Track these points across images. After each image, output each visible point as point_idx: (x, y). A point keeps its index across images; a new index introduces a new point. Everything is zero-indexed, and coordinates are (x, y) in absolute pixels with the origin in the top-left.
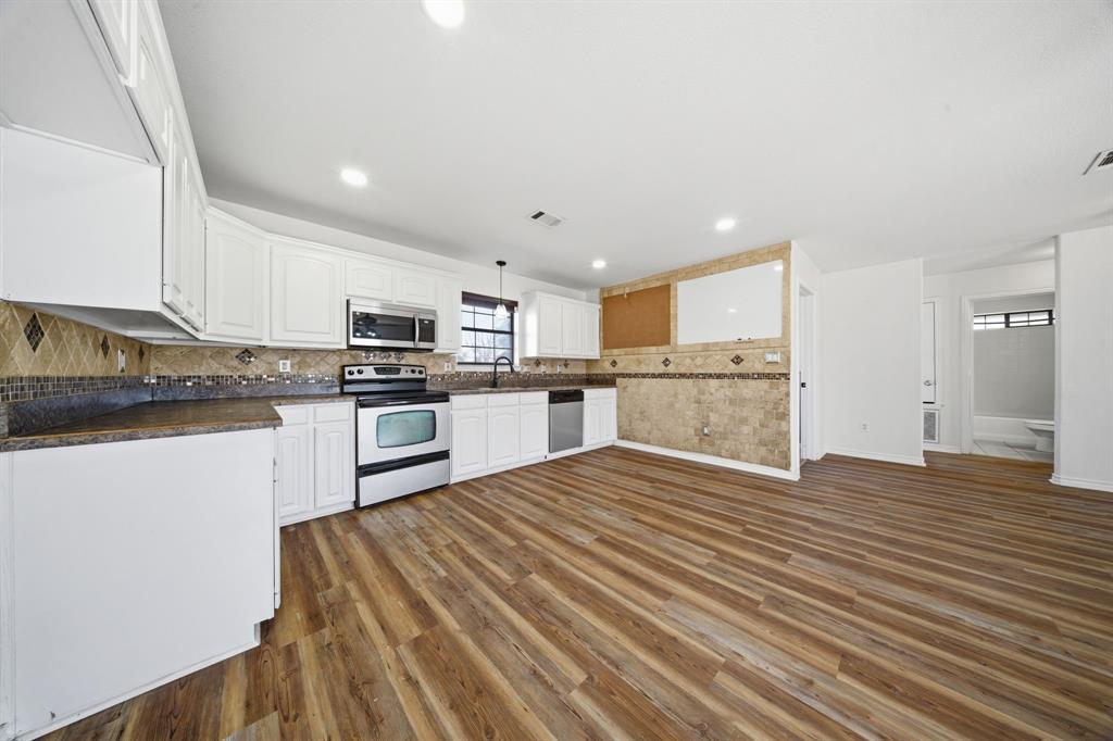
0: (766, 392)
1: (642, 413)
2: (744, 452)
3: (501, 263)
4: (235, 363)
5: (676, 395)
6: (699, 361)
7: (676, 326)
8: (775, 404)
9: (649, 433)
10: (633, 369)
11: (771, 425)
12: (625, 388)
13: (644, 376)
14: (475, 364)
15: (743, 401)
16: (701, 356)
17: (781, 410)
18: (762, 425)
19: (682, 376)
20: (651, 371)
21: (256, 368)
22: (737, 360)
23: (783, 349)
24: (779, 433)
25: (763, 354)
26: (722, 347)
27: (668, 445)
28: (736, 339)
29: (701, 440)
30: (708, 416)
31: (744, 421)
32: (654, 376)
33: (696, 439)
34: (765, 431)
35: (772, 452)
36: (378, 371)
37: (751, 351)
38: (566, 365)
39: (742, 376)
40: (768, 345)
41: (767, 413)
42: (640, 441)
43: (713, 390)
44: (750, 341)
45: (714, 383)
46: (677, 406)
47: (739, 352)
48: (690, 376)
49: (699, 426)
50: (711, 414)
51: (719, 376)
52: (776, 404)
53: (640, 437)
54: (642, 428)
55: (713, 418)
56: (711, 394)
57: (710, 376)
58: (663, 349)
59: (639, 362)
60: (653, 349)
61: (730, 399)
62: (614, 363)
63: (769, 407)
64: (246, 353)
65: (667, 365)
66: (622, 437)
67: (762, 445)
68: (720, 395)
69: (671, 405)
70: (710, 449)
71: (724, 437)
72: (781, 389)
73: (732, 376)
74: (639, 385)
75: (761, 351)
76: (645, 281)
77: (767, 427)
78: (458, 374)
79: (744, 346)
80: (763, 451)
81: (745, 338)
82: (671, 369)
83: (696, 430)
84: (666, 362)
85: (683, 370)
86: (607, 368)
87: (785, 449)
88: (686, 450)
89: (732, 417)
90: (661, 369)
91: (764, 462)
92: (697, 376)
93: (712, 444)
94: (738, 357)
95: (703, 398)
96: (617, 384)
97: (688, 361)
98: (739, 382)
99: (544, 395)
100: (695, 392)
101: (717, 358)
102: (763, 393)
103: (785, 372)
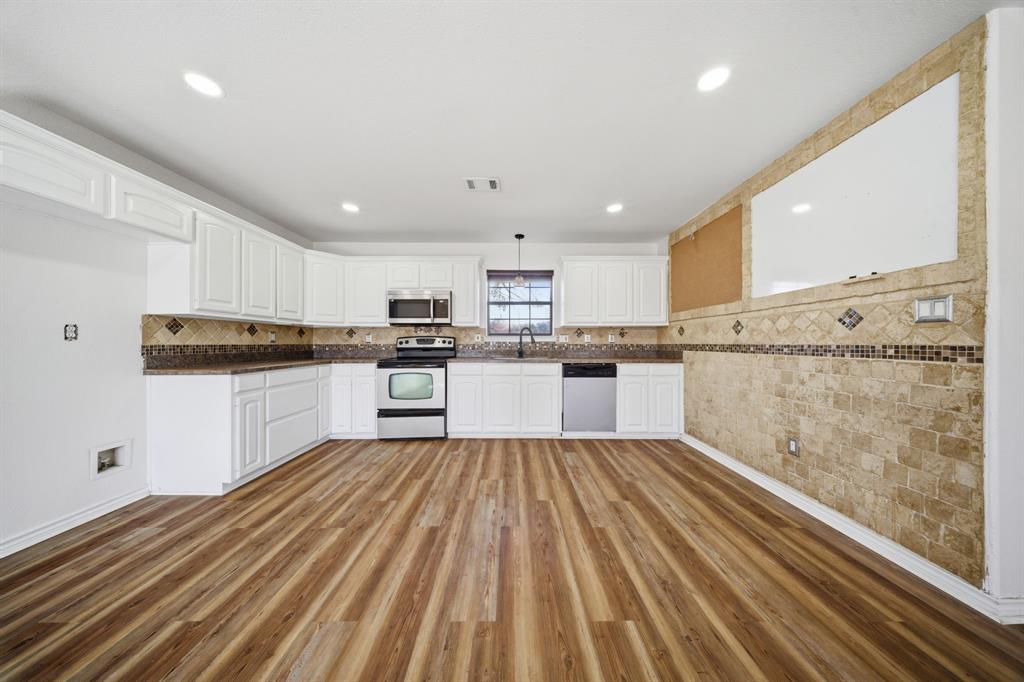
0: (914, 387)
1: (709, 401)
2: (862, 504)
3: (520, 236)
4: (346, 337)
5: (749, 380)
6: (783, 324)
7: (749, 269)
8: (939, 417)
9: (717, 433)
10: (699, 340)
11: (927, 464)
12: (692, 363)
13: (712, 348)
14: (510, 334)
15: (861, 403)
16: (785, 314)
17: (956, 433)
18: (904, 460)
19: (759, 349)
20: (720, 341)
21: (355, 340)
22: (852, 319)
23: (960, 288)
24: (951, 489)
25: (909, 303)
26: (819, 297)
27: (739, 456)
28: (845, 278)
29: (785, 461)
30: (797, 422)
31: (864, 442)
32: (724, 348)
33: (778, 458)
34: (911, 473)
35: (931, 527)
36: (419, 341)
37: (878, 299)
38: (622, 335)
39: (862, 352)
40: (921, 283)
41: (917, 436)
42: (707, 442)
43: (805, 376)
44: (876, 278)
45: (807, 362)
46: (752, 397)
47: (852, 303)
48: (772, 349)
49: (783, 436)
50: (803, 419)
51: (818, 351)
52: (942, 419)
53: (707, 435)
54: (711, 424)
55: (806, 426)
56: (803, 383)
57: (801, 350)
58: (734, 307)
59: (706, 329)
60: (721, 308)
61: (837, 395)
62: (681, 331)
63: (924, 422)
64: (351, 332)
65: (738, 332)
66: (689, 432)
67: (903, 502)
68: (817, 385)
69: (743, 396)
70: (800, 482)
71: (824, 464)
72: (956, 383)
73: (841, 351)
74: (705, 362)
75: (903, 296)
76: (713, 209)
77: (918, 466)
78: (488, 344)
79: (861, 289)
80: (907, 518)
81: (864, 273)
82: (744, 338)
83: (778, 442)
84: (737, 327)
85: (758, 340)
86: (674, 338)
87: (967, 530)
88: (763, 470)
89: (839, 431)
90: (731, 338)
91: (908, 541)
92: (780, 350)
93: (804, 474)
94: (850, 313)
95: (790, 388)
96: (684, 358)
97: (767, 323)
98: (855, 363)
99: (557, 368)
100: (776, 377)
101: (813, 316)
102: (905, 389)
103: (968, 342)
